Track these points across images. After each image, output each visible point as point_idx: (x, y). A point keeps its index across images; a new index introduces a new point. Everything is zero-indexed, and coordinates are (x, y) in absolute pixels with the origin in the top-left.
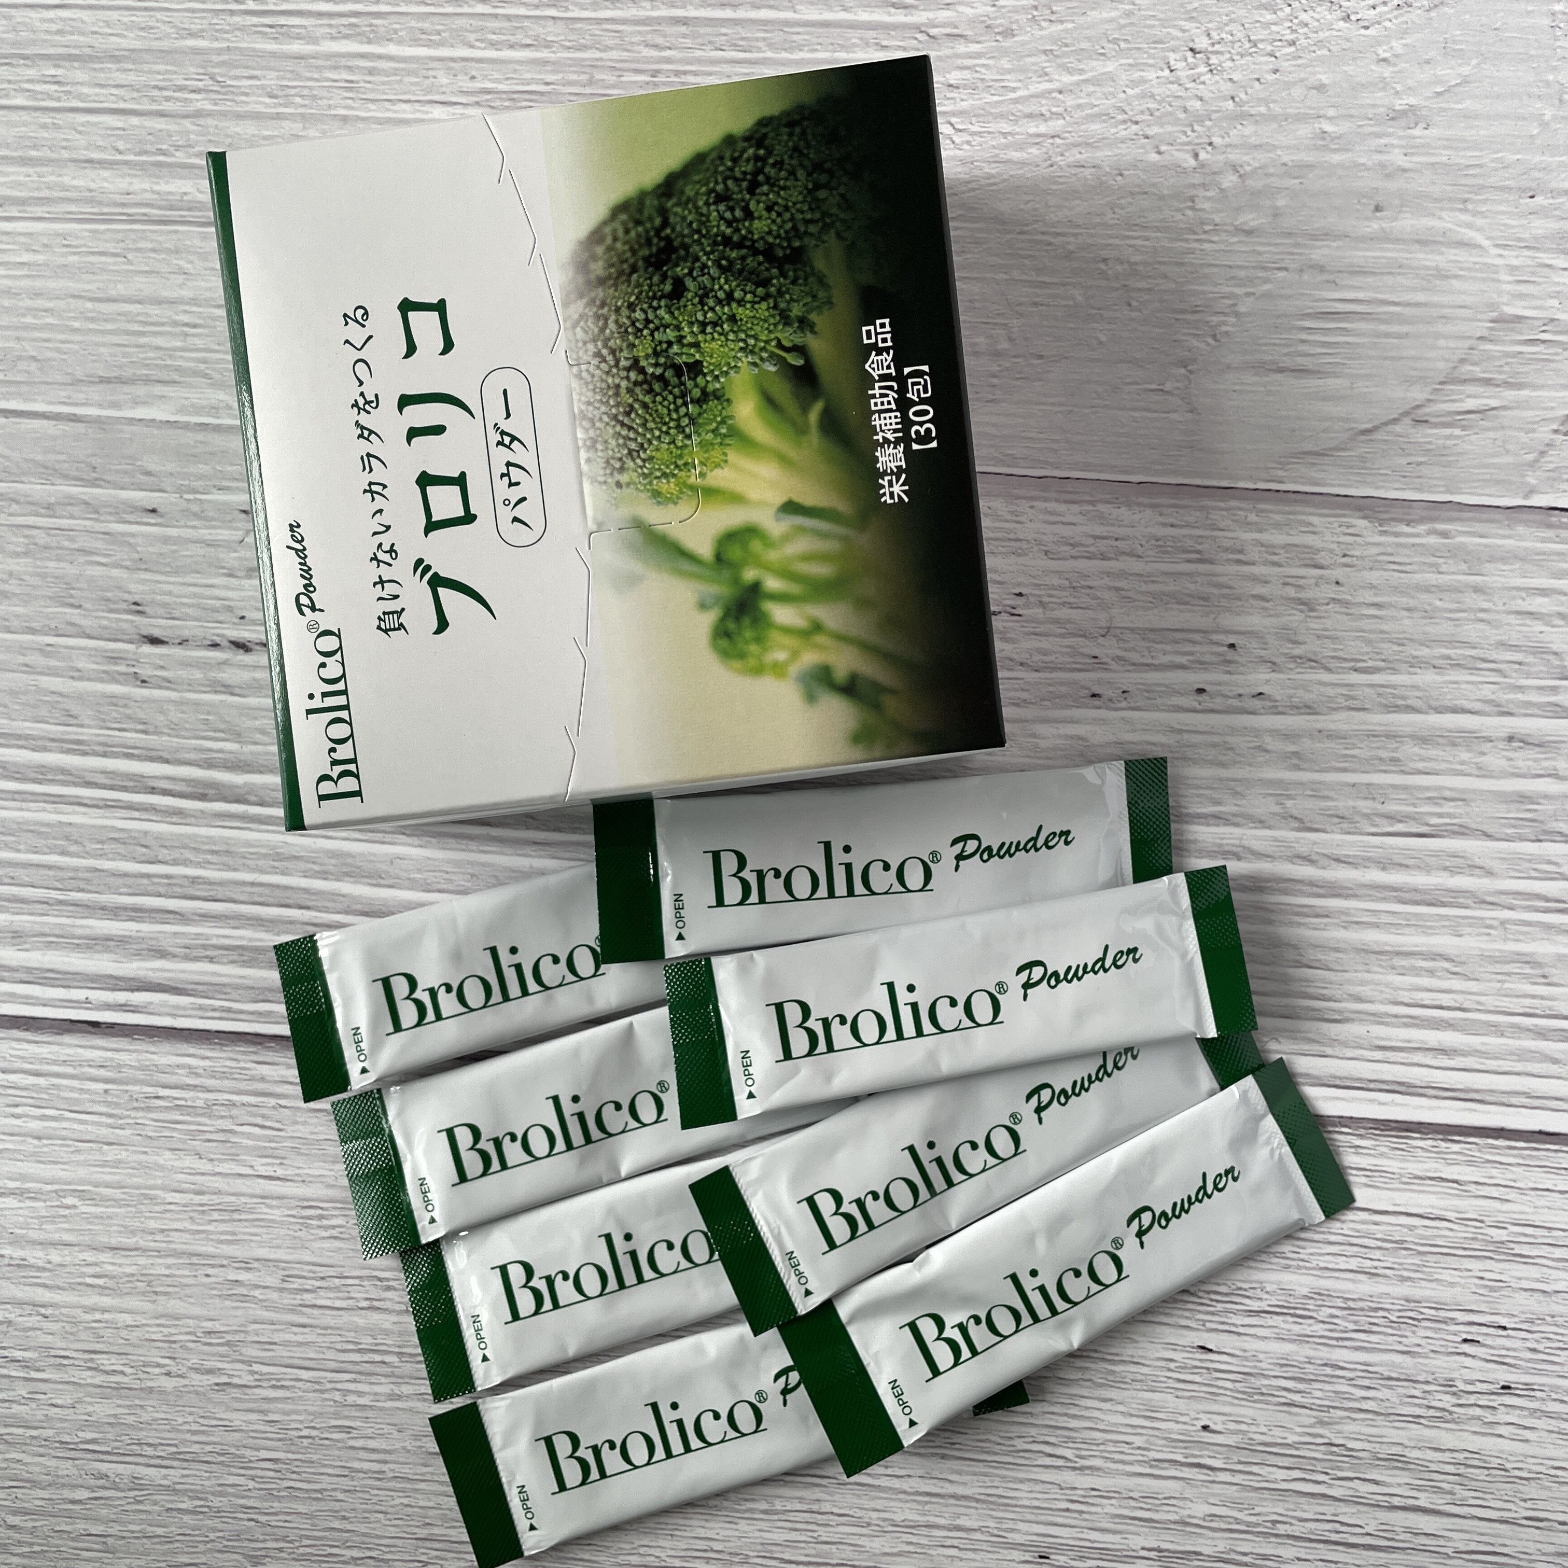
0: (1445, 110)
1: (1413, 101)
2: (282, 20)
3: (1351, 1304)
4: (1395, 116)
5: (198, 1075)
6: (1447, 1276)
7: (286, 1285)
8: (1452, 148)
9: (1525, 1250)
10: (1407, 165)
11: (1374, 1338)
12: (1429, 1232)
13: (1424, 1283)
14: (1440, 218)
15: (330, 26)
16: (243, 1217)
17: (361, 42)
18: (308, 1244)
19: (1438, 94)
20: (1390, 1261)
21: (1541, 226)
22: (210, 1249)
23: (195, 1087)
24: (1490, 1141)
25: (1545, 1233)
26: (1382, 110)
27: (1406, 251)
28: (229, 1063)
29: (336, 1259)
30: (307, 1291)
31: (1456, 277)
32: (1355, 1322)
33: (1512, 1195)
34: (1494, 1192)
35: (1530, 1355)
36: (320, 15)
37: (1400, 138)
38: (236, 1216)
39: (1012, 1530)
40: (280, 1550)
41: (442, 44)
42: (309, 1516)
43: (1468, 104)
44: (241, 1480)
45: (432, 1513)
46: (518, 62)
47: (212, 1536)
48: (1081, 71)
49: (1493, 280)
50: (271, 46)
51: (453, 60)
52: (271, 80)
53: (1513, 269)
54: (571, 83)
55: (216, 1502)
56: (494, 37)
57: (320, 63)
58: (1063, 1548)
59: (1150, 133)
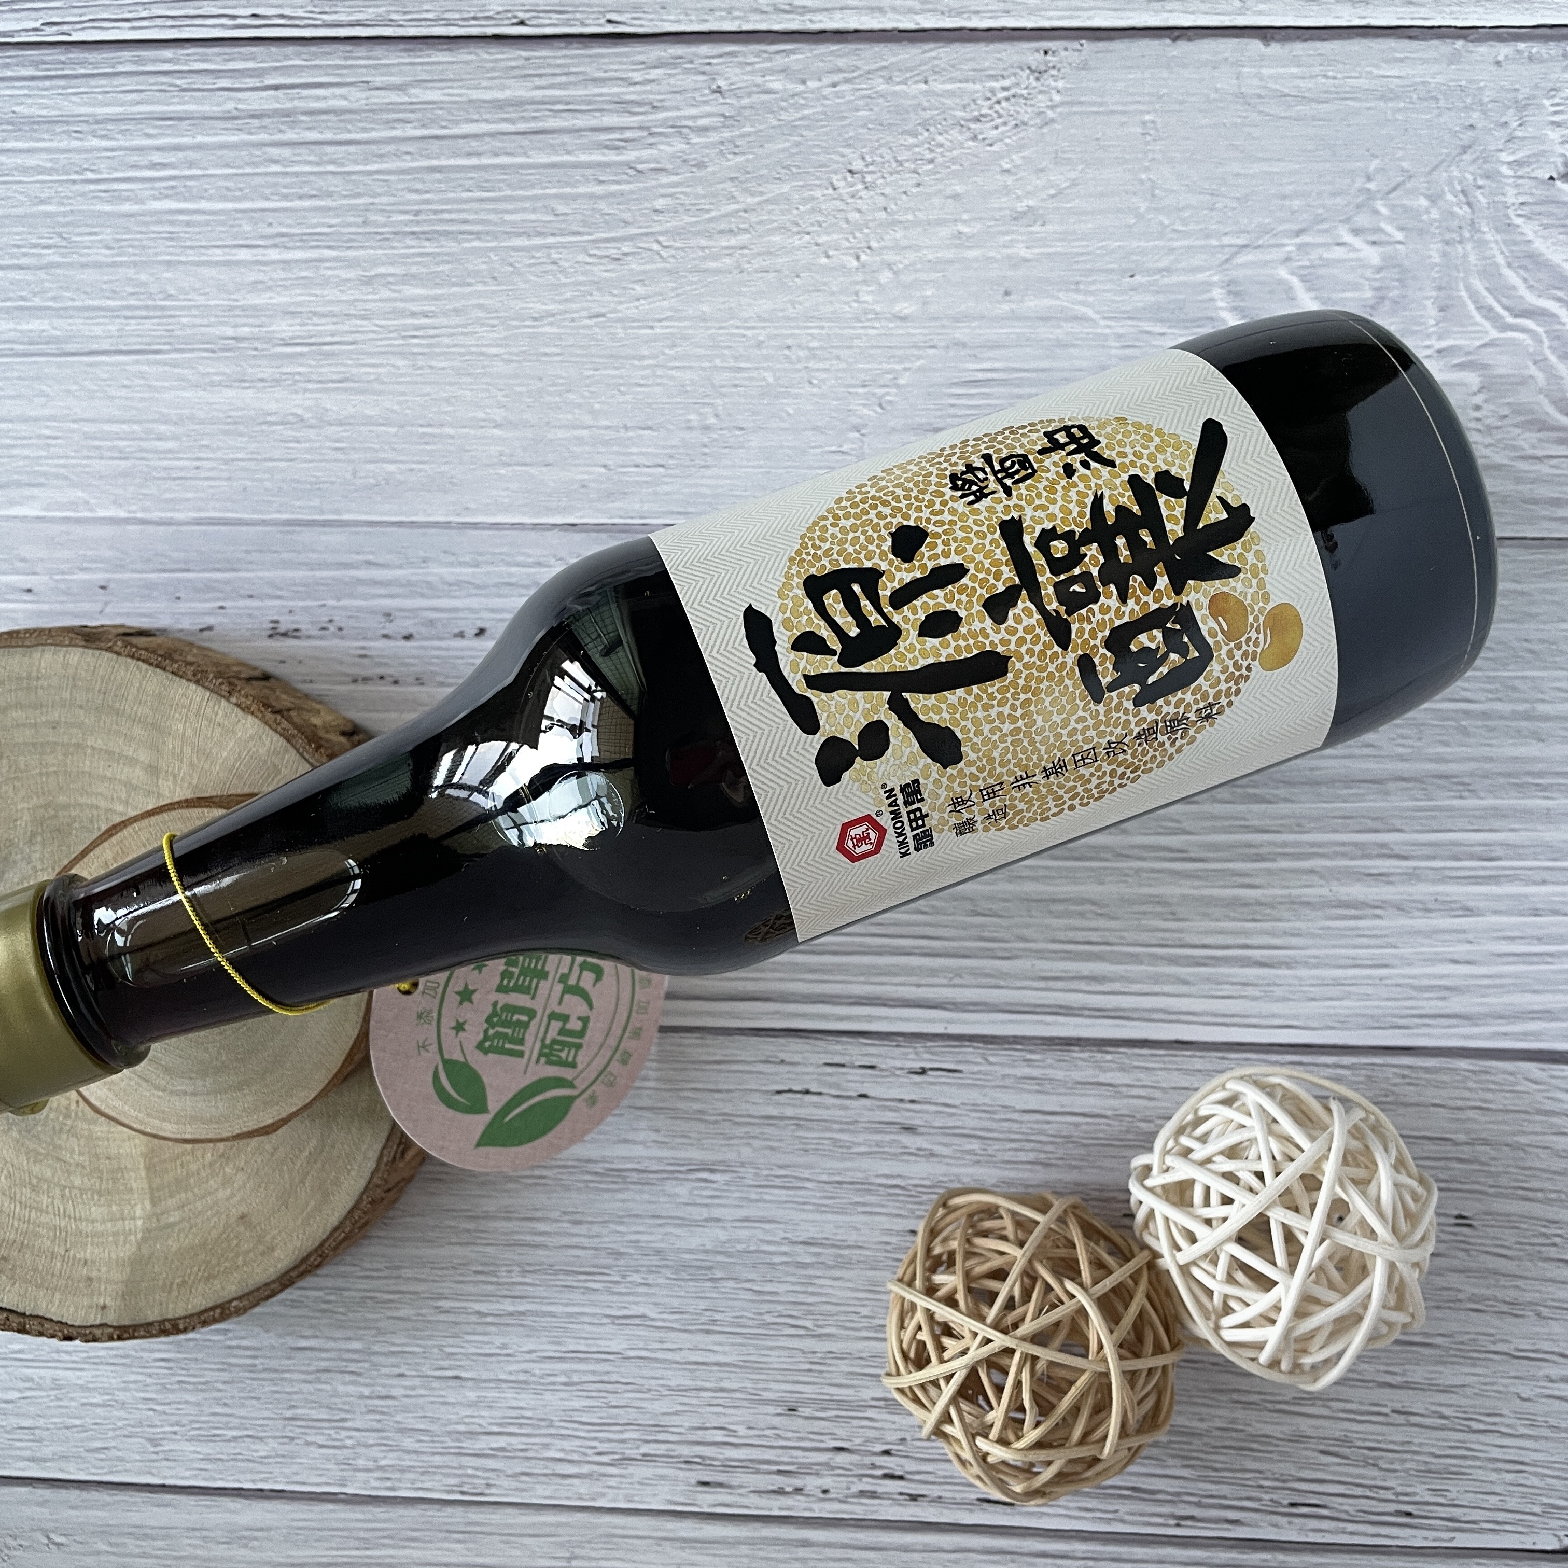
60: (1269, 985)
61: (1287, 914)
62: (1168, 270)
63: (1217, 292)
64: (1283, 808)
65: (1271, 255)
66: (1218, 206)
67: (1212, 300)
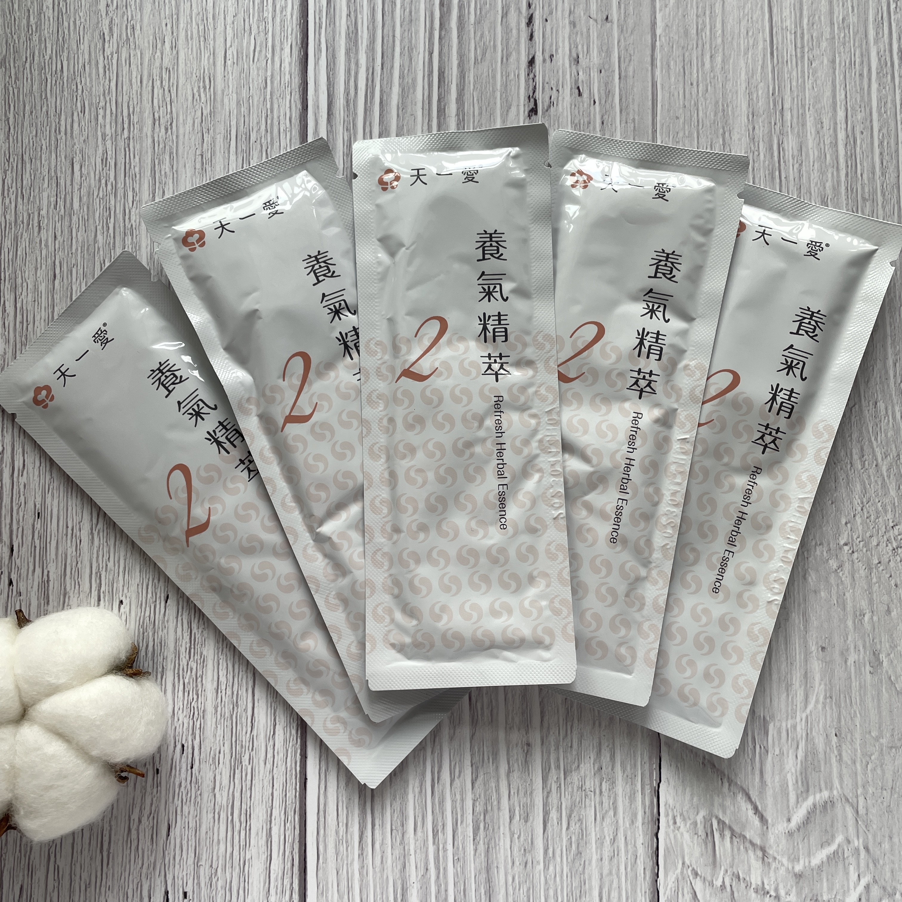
0: (881, 682)
1: (885, 664)
2: (886, 24)
3: (199, 679)
4: (876, 654)
5: (282, 12)
6: (220, 732)
7: (164, 70)
8: (860, 687)
9: (237, 776)
10: (849, 664)
11: (181, 693)
12: (244, 720)
13: (214, 720)
14: (820, 684)
15: (885, 51)
16: (202, 43)
17: (877, 69)
18: (189, 81)
19: (890, 678)
20: (226, 700)
21: (820, 742)
22: (181, 26)
23: (275, 11)
24: (299, 751)
25: (249, 786)
26: (879, 647)
27: (800, 666)
28: (290, 29)
29: (181, 99)
30: (162, 82)
31: (788, 695)
32: (189, 683)
33: (269, 766)
34: (270, 755)
35: (177, 784)
36: (891, 45)
37: (864, 658)
38: (202, 39)
39: (53, 496)
40: (10, 77)
41: (880, 115)
42: (31, 92)
43: (885, 695)
44: (49, 51)
45: (38, 162)
46: (873, 158)
47: (15, 37)
48: (889, 477)
49: (787, 716)
50: (871, 19)
51: (871, 121)
52: (852, 19)
53: (794, 727)
54: (863, 188)
55: (35, 38)
56: (885, 143)
57: (864, 46)
58: (45, 526)
59: (857, 518)
60: (347, 842)
61: (397, 852)
62: (840, 760)
63: (826, 794)
64: (470, 848)
65: (851, 830)
66: (884, 792)
67: (821, 790)
